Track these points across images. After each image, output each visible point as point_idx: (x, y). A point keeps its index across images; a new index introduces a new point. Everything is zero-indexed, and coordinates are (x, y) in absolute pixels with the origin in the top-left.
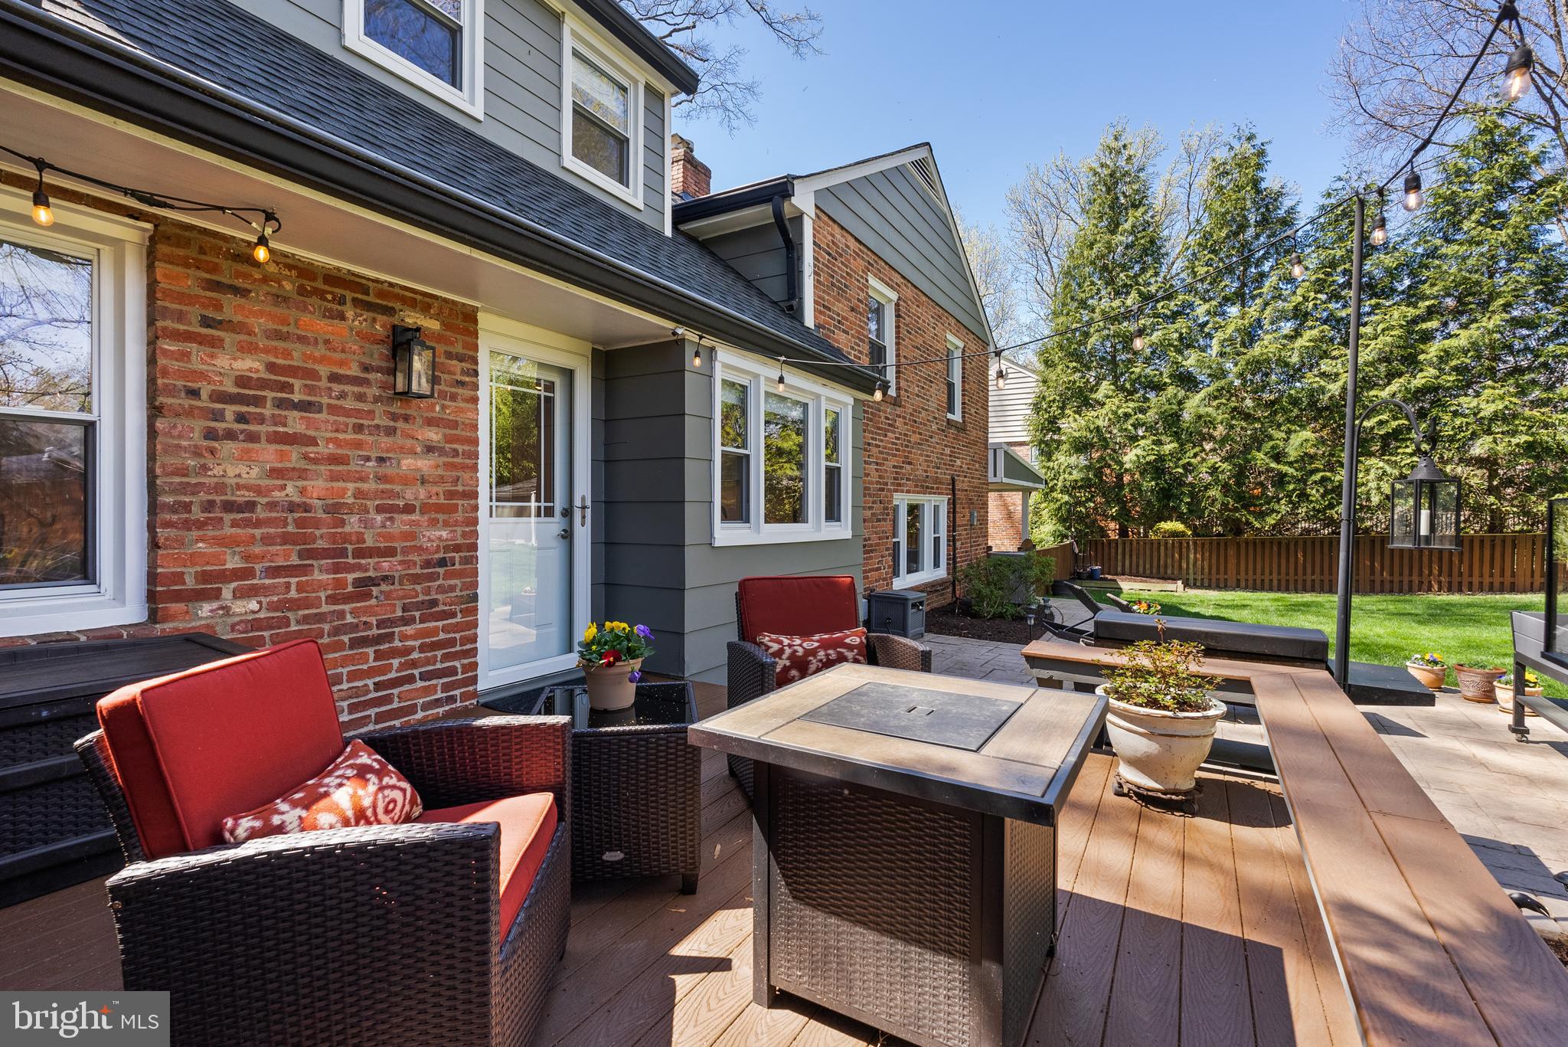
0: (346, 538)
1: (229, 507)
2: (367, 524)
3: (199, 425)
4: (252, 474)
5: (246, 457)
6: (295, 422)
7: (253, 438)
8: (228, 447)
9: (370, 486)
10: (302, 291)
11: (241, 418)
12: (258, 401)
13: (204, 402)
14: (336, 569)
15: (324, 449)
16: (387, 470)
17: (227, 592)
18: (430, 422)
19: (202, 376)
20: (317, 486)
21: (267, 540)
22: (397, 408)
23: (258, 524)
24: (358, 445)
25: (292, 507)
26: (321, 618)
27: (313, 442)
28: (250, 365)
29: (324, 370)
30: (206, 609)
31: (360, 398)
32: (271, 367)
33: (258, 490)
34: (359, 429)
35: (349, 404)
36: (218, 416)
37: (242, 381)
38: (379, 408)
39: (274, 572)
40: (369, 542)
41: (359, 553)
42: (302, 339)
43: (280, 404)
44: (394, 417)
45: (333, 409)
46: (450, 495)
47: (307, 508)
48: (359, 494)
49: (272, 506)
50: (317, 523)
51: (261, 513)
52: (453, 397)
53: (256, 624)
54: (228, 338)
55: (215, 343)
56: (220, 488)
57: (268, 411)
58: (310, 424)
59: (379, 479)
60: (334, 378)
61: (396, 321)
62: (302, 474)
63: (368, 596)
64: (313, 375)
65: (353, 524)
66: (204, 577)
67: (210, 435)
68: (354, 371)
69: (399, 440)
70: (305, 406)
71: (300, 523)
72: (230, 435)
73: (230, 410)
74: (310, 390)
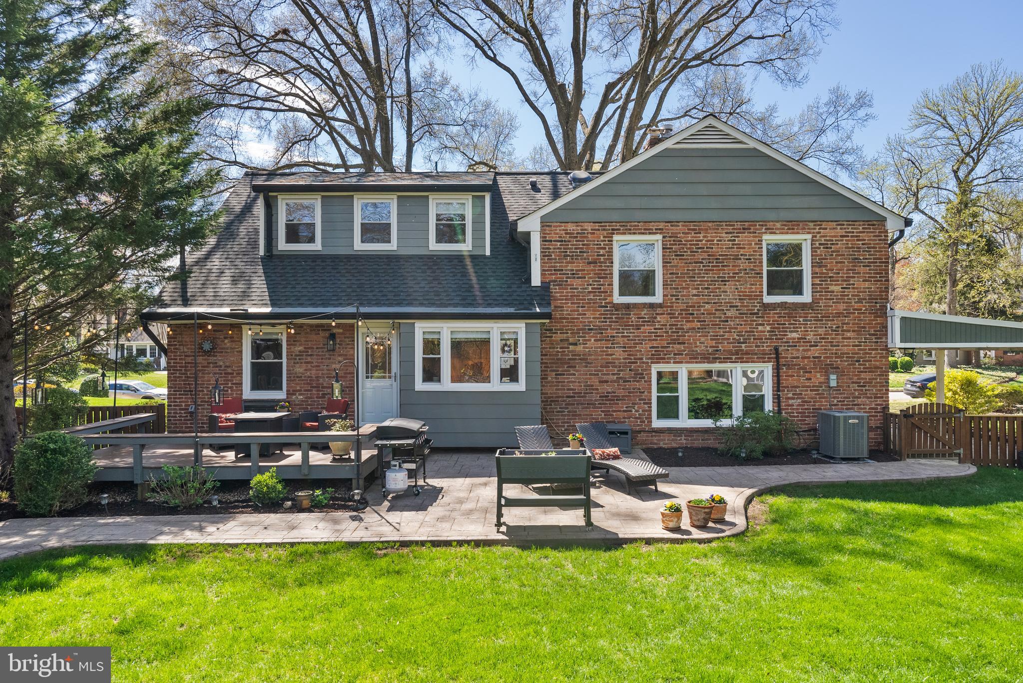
0: (319, 384)
1: (298, 377)
2: (324, 381)
3: (293, 361)
4: (301, 370)
5: (300, 367)
6: (309, 359)
7: (301, 363)
8: (297, 365)
9: (325, 372)
10: (311, 330)
11: (300, 359)
12: (302, 355)
13: (293, 357)
14: (318, 391)
15: (315, 364)
16: (329, 368)
17: (297, 393)
18: (339, 355)
19: (293, 352)
20: (314, 372)
21: (304, 384)
22: (331, 353)
23: (303, 380)
24: (322, 363)
25: (309, 377)
26: (314, 401)
27: (312, 363)
28: (301, 348)
29: (315, 347)
30: (294, 397)
31: (323, 352)
32: (305, 348)
33: (302, 374)
34: (322, 359)
35: (320, 353)
36: (296, 359)
37: (300, 351)
38: (327, 353)
39: (306, 390)
40: (325, 385)
41: (322, 387)
42: (311, 341)
43: (306, 355)
44: (330, 355)
45: (317, 355)
46: (345, 373)
47: (311, 377)
48: (322, 374)
49: (305, 377)
50: (313, 381)
51: (303, 378)
52: (346, 348)
53: (302, 401)
54: (298, 343)
55: (295, 345)
56: (296, 373)
57: (304, 357)
58: (312, 359)
59: (328, 370)
60: (317, 348)
61: (331, 332)
62: (310, 370)
63: (325, 397)
64: (313, 348)
65: (321, 381)
66: (293, 391)
67: (294, 363)
68: (321, 346)
69: (332, 360)
70: (311, 355)
71: (310, 380)
72: (298, 363)
73: (298, 358)
74: (312, 351)
